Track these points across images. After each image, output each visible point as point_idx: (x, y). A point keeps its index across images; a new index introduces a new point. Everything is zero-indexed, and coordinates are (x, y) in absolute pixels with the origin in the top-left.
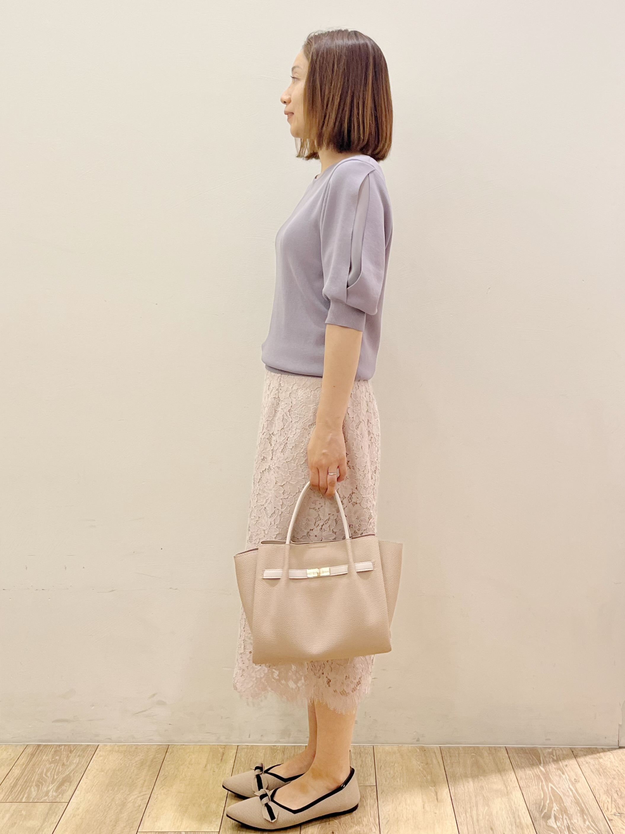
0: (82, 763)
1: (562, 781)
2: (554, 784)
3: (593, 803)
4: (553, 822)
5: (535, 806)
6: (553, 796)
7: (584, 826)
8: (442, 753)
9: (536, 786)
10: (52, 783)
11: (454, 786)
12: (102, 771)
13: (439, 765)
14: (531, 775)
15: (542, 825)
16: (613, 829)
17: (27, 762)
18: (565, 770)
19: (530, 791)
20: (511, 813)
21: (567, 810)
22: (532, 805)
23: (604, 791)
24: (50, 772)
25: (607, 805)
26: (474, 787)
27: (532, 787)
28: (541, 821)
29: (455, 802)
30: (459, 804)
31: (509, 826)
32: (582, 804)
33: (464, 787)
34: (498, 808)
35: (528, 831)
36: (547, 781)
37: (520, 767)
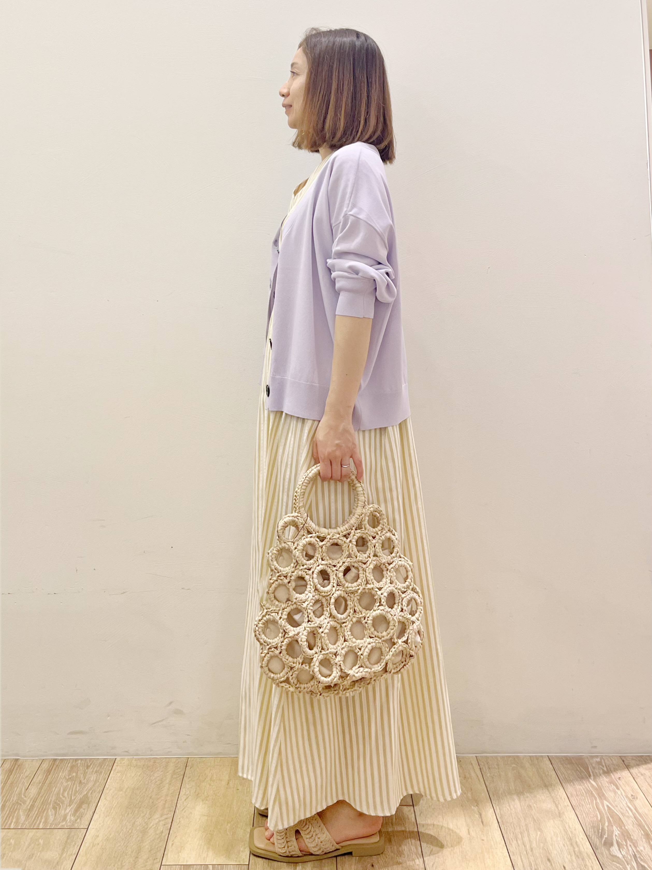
0: (100, 781)
1: (619, 798)
2: (608, 802)
4: (616, 850)
5: (593, 830)
6: (612, 817)
8: (480, 765)
9: (589, 804)
10: (70, 806)
11: (498, 805)
12: (122, 790)
13: (479, 780)
14: (582, 790)
15: (604, 853)
17: (43, 780)
18: (619, 784)
19: (584, 811)
20: (567, 838)
21: (630, 835)
22: (589, 828)
24: (67, 792)
26: (521, 807)
27: (586, 807)
28: (603, 848)
29: (502, 826)
30: (507, 829)
31: (567, 856)
32: (645, 826)
33: (510, 806)
34: (553, 834)
35: (591, 862)
36: (601, 798)
37: (569, 781)
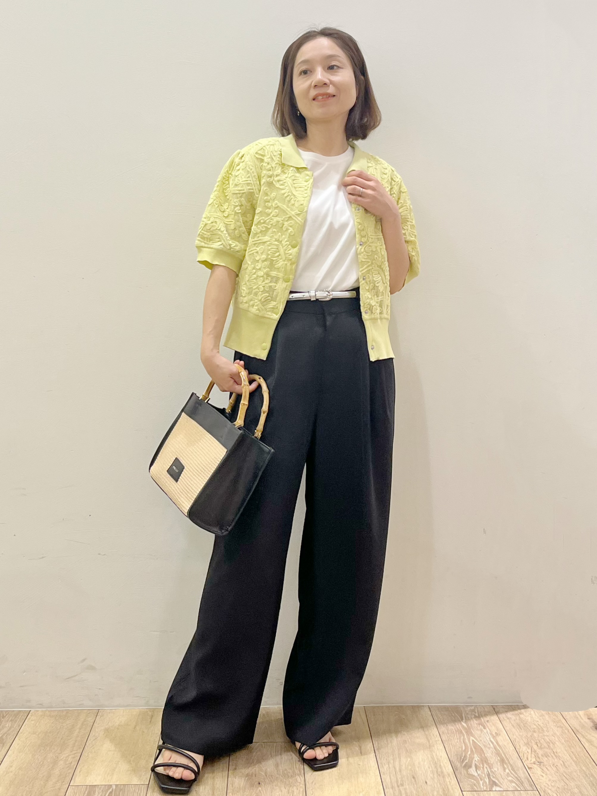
0: (14, 727)
1: (484, 735)
2: (475, 738)
3: (514, 754)
4: (473, 770)
5: (456, 757)
6: (474, 748)
7: (504, 774)
8: (366, 712)
9: (457, 739)
11: (377, 741)
12: (34, 733)
13: (363, 723)
14: (453, 729)
15: (462, 773)
16: (533, 776)
18: (486, 725)
19: (451, 744)
20: (433, 763)
21: (488, 760)
22: (454, 756)
23: (525, 743)
25: (527, 755)
26: (397, 741)
27: (454, 741)
28: (462, 769)
29: (378, 754)
30: (382, 757)
31: (430, 775)
32: (503, 755)
33: (387, 741)
34: (421, 759)
35: (450, 779)
36: (468, 735)
37: (443, 723)
